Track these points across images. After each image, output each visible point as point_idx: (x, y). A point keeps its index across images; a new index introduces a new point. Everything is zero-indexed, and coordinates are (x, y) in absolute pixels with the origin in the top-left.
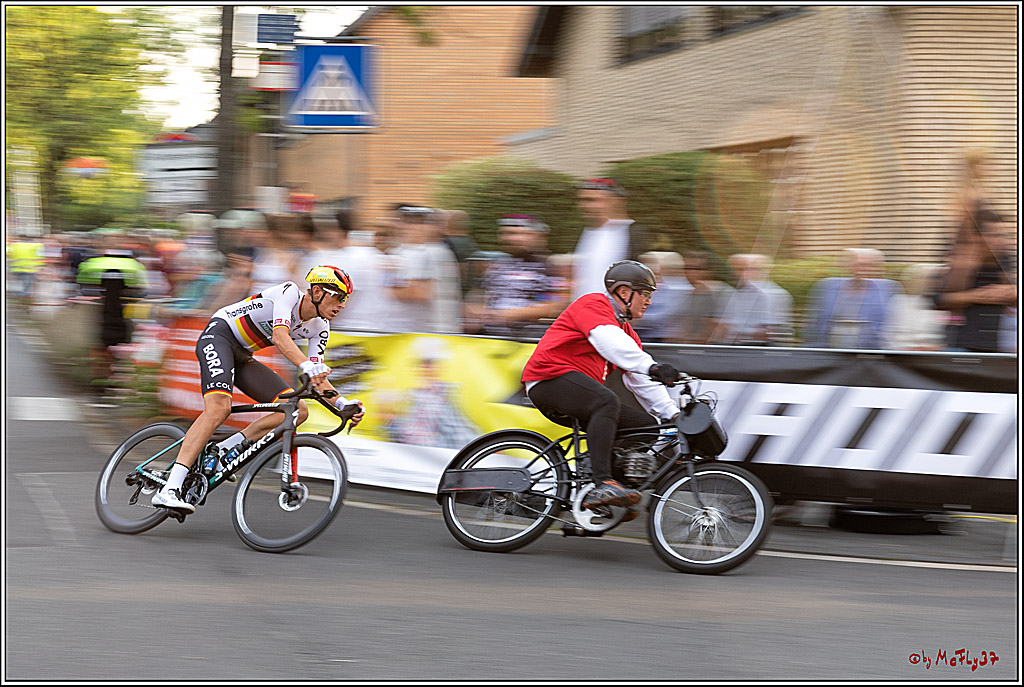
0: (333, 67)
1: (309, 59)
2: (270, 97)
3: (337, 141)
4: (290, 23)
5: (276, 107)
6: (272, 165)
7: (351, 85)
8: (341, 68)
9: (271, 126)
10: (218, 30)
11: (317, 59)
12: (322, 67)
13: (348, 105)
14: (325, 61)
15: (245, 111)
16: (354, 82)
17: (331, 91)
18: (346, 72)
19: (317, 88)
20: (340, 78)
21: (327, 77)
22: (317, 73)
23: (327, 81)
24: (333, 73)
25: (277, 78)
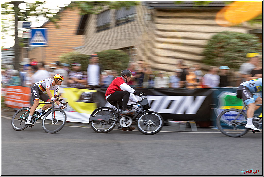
0: (39, 33)
1: (34, 31)
2: (26, 40)
3: (40, 49)
4: (29, 24)
5: (27, 42)
6: (27, 54)
7: (42, 37)
9: (26, 46)
10: (14, 27)
15: (21, 43)
17: (38, 38)
25: (27, 36)
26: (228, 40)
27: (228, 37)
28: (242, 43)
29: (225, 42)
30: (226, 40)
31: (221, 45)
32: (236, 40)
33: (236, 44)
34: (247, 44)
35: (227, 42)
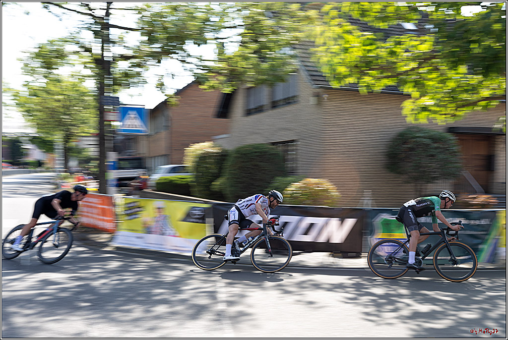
8: (135, 114)
11: (127, 112)
12: (129, 114)
13: (138, 126)
14: (130, 112)
16: (140, 119)
17: (132, 122)
18: (137, 116)
19: (127, 121)
20: (135, 118)
21: (131, 117)
22: (127, 116)
23: (131, 119)
24: (132, 116)
26: (418, 139)
27: (417, 135)
28: (436, 145)
29: (414, 142)
30: (415, 139)
31: (409, 146)
32: (427, 141)
33: (428, 145)
34: (441, 146)
35: (416, 142)
